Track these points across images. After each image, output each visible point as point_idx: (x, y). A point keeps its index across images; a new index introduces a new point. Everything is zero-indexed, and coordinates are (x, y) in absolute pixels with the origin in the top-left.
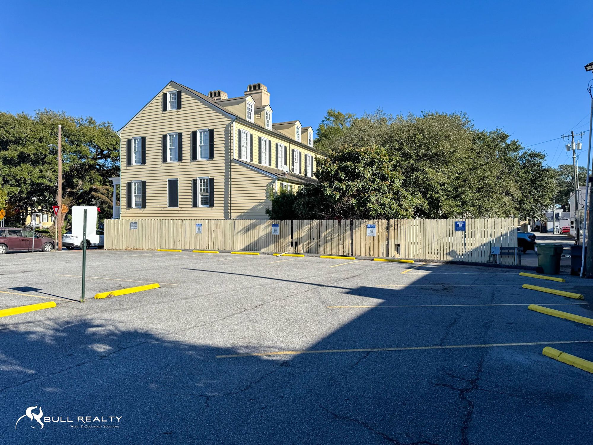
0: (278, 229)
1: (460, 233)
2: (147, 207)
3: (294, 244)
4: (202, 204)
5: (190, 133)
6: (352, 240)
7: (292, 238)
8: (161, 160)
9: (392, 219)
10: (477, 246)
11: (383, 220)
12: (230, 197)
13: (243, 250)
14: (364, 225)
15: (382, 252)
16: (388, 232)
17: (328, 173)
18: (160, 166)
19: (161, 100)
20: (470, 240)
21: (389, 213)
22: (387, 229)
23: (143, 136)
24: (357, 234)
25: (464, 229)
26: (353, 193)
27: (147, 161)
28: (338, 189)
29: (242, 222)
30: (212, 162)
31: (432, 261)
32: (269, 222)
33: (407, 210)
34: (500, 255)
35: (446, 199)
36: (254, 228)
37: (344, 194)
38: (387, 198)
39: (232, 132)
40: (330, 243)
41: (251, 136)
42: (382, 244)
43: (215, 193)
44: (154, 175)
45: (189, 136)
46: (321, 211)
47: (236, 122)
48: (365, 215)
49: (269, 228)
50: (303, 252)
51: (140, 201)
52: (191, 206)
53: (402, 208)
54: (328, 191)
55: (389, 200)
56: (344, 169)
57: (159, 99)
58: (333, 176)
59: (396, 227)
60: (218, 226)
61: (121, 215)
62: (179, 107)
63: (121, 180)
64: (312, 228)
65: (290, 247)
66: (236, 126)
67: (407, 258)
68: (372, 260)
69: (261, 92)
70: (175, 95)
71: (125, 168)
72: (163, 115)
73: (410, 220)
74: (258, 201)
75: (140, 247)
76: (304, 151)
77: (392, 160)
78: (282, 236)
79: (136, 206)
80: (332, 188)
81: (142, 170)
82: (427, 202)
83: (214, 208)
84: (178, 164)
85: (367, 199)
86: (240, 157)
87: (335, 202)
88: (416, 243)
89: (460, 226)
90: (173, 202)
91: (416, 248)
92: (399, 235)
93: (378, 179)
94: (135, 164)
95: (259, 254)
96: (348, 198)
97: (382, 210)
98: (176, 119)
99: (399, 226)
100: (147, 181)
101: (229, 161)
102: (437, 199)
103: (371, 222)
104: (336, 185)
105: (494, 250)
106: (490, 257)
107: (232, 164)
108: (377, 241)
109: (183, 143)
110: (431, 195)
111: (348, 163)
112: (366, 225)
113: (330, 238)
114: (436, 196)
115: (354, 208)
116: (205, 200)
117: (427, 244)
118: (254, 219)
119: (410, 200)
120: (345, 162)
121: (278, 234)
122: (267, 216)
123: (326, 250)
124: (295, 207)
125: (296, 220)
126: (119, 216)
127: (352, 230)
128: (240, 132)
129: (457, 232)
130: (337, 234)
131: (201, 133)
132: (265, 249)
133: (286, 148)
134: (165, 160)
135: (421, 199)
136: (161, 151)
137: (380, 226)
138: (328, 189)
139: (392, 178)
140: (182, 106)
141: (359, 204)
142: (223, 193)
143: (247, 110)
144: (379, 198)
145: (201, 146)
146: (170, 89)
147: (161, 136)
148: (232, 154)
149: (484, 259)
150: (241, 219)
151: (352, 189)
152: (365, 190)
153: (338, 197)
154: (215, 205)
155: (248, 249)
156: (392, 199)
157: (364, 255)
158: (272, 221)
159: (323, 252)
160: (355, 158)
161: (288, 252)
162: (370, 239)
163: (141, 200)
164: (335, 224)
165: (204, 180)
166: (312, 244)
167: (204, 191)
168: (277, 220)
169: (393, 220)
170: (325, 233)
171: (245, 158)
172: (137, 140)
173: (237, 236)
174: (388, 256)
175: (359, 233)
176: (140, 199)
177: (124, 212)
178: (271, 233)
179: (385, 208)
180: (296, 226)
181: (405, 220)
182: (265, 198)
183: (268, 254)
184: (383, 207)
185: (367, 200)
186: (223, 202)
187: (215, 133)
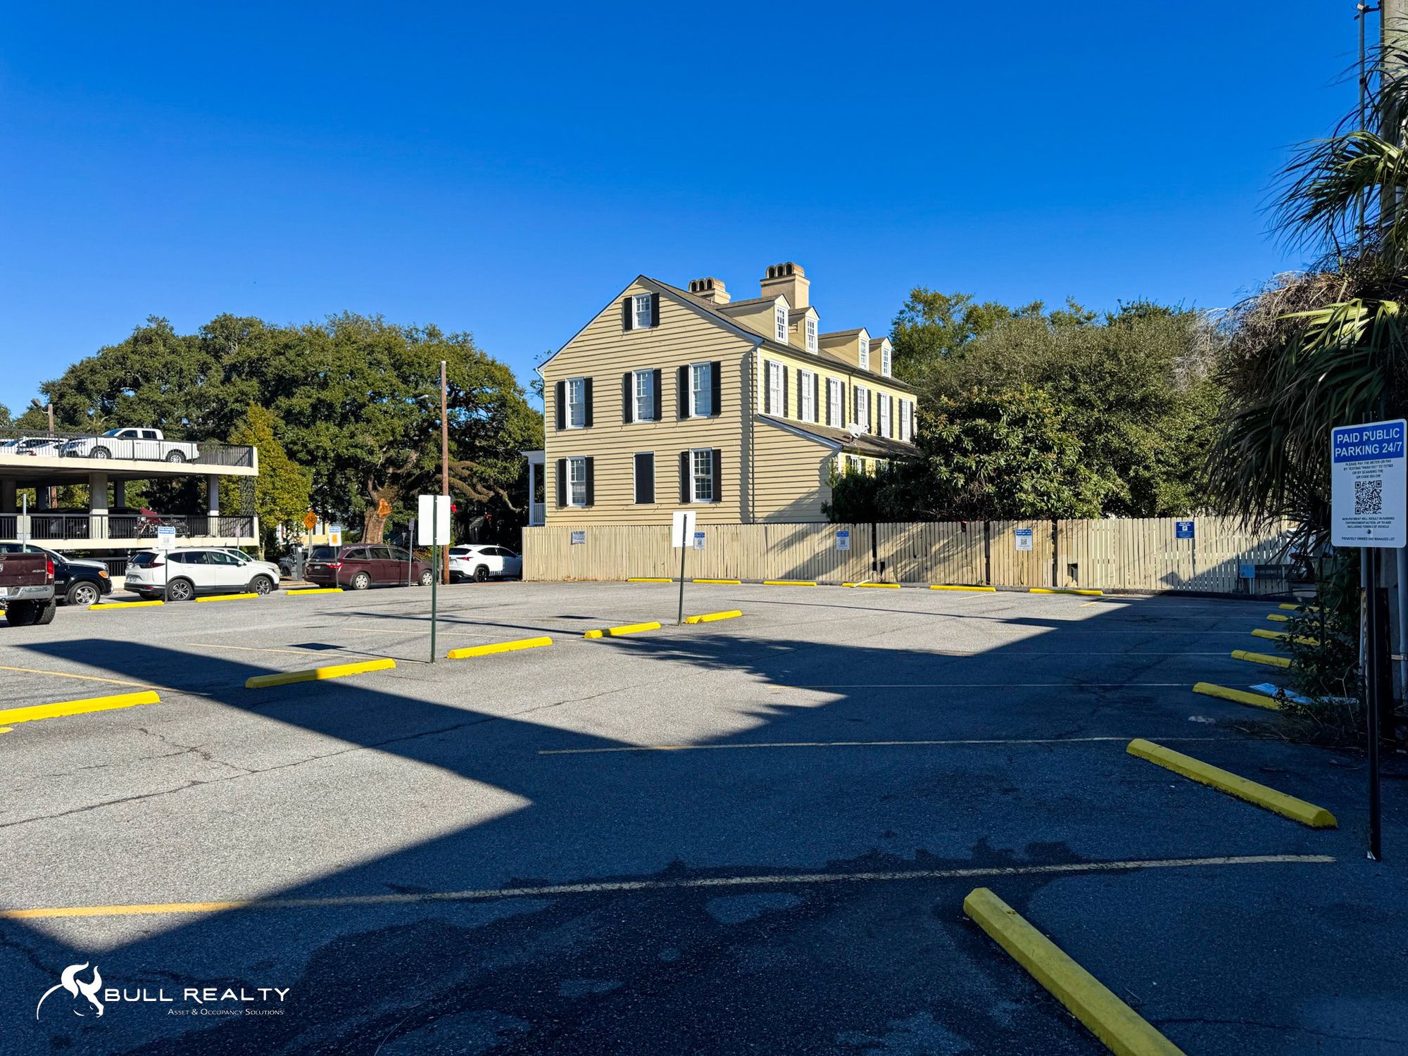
0: (847, 540)
1: (1183, 543)
2: (596, 503)
3: (879, 567)
4: (698, 497)
5: (675, 369)
6: (988, 557)
7: (875, 555)
8: (621, 418)
9: (1062, 519)
10: (1214, 564)
11: (1045, 522)
12: (753, 484)
13: (782, 578)
14: (1011, 531)
15: (1045, 577)
16: (1055, 542)
17: (941, 440)
18: (619, 429)
19: (620, 311)
20: (1203, 556)
21: (1057, 509)
22: (1053, 538)
23: (586, 375)
24: (997, 547)
25: (1192, 536)
26: (988, 474)
27: (594, 420)
28: (960, 468)
29: (779, 529)
30: (716, 421)
31: (1136, 592)
32: (831, 528)
33: (1090, 502)
34: (1256, 578)
35: (1164, 481)
36: (803, 539)
37: (971, 476)
38: (1052, 481)
39: (755, 366)
40: (947, 564)
41: (785, 369)
42: (1045, 564)
43: (723, 477)
44: (608, 446)
45: (674, 375)
46: (928, 506)
47: (761, 347)
48: (1013, 513)
49: (832, 540)
50: (895, 580)
51: (581, 493)
52: (678, 501)
53: (1080, 500)
54: (944, 473)
55: (1057, 485)
56: (970, 432)
57: (617, 308)
58: (952, 445)
59: (1070, 533)
60: (736, 536)
61: (547, 520)
62: (655, 322)
63: (547, 455)
64: (911, 538)
65: (871, 572)
66: (762, 355)
67: (1091, 587)
68: (1028, 591)
69: (794, 280)
70: (647, 301)
71: (554, 434)
72: (624, 338)
73: (1096, 520)
74: (806, 490)
75: (591, 576)
76: (876, 388)
77: (1061, 411)
78: (856, 553)
79: (574, 502)
80: (950, 466)
81: (586, 437)
82: (1127, 487)
83: (721, 504)
84: (653, 426)
85: (1016, 484)
86: (768, 410)
87: (956, 491)
88: (1106, 561)
89: (1185, 529)
90: (645, 493)
91: (1106, 570)
92: (1075, 546)
93: (1036, 448)
94: (573, 427)
95: (815, 584)
96: (980, 483)
97: (1043, 504)
98: (650, 345)
99: (1075, 531)
100: (595, 458)
101: (748, 419)
102: (1147, 481)
103: (1022, 525)
104: (958, 462)
105: (1245, 571)
106: (1237, 582)
107: (755, 424)
108: (1035, 559)
109: (663, 387)
110: (1136, 472)
111: (980, 422)
112: (1014, 531)
113: (946, 554)
114: (1147, 474)
115: (992, 501)
116: (703, 489)
117: (1126, 563)
118: (803, 523)
119: (1095, 485)
120: (974, 420)
121: (848, 548)
122: (824, 517)
123: (938, 577)
124: (880, 500)
125: (882, 524)
126: (544, 521)
127: (987, 539)
128: (767, 364)
129: (1180, 540)
130: (960, 548)
131: (695, 368)
132: (824, 576)
133: (843, 385)
134: (628, 418)
135: (1115, 480)
136: (621, 402)
137: (1040, 532)
138: (943, 469)
139: (1061, 444)
140: (661, 321)
141: (1001, 496)
142: (739, 476)
143: (776, 323)
144: (1036, 482)
145: (695, 393)
146: (636, 291)
147: (622, 376)
148: (755, 406)
149: (1229, 587)
150: (777, 523)
151: (987, 467)
152: (1010, 470)
153: (961, 482)
154: (723, 499)
155: (791, 576)
156: (1060, 483)
157: (1011, 584)
158: (835, 526)
159: (934, 580)
160: (992, 413)
161: (867, 581)
162: (1020, 556)
163: (584, 491)
164: (955, 530)
165: (702, 453)
166: (912, 566)
167: (702, 472)
168: (847, 525)
169: (1064, 521)
170: (937, 546)
171: (776, 412)
172: (576, 382)
173: (771, 555)
174: (1055, 584)
175: (1001, 545)
176: (583, 489)
177: (553, 514)
178: (834, 547)
179: (1048, 500)
180: (882, 535)
181: (1085, 520)
182: (818, 484)
183: (831, 584)
184: (1045, 498)
185: (1015, 488)
186: (738, 493)
187: (722, 369)
